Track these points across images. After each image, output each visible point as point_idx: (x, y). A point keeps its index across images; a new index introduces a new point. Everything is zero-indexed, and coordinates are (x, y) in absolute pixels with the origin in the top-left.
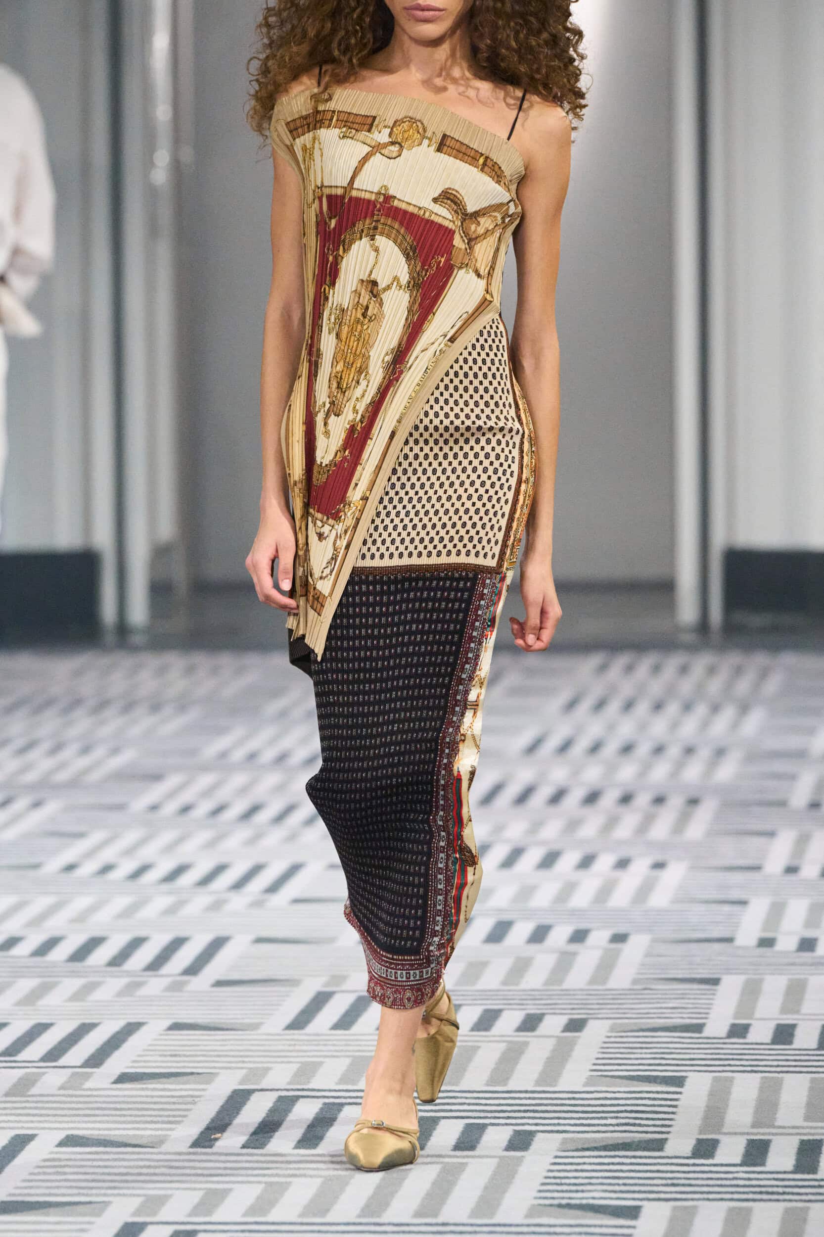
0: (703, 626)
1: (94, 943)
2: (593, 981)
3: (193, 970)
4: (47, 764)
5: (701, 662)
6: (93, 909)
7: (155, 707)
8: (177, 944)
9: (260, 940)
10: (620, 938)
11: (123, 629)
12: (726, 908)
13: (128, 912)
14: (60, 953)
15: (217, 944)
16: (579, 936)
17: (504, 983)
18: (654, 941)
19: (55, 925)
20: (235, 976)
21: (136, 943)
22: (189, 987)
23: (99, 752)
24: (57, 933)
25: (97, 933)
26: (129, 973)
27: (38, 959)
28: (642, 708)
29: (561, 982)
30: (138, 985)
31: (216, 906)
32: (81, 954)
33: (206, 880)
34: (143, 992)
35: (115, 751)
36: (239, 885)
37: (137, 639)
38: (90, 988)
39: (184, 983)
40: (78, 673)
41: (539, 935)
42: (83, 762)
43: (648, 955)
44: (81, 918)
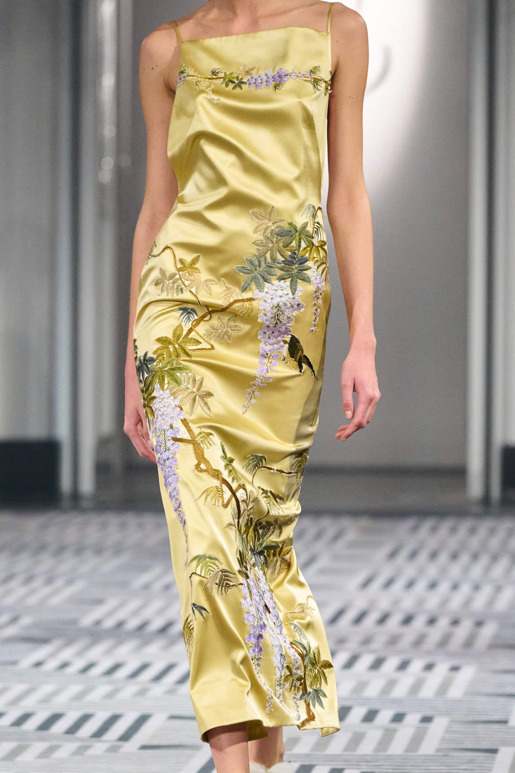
0: (486, 500)
1: (55, 718)
2: (408, 750)
3: (126, 737)
4: (21, 591)
5: (484, 526)
6: (55, 693)
7: (99, 551)
8: (114, 719)
9: (173, 717)
10: (427, 720)
11: (76, 496)
12: (502, 700)
13: (80, 696)
14: (31, 725)
15: (142, 720)
16: (398, 718)
17: (346, 750)
18: (452, 721)
19: (28, 704)
20: (155, 742)
21: (85, 718)
22: (123, 750)
23: (59, 583)
24: (29, 710)
25: (57, 710)
26: (81, 739)
27: (15, 729)
28: (443, 558)
29: (385, 750)
30: (86, 748)
31: (142, 693)
32: (46, 725)
33: (135, 675)
34: (90, 752)
35: (70, 582)
36: (158, 678)
37: (85, 504)
38: (52, 750)
39: (119, 747)
40: (44, 527)
41: (370, 716)
42: (47, 590)
43: (448, 731)
44: (46, 700)
